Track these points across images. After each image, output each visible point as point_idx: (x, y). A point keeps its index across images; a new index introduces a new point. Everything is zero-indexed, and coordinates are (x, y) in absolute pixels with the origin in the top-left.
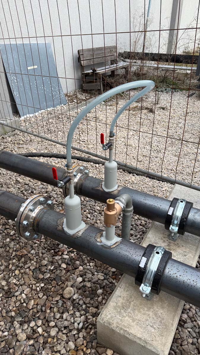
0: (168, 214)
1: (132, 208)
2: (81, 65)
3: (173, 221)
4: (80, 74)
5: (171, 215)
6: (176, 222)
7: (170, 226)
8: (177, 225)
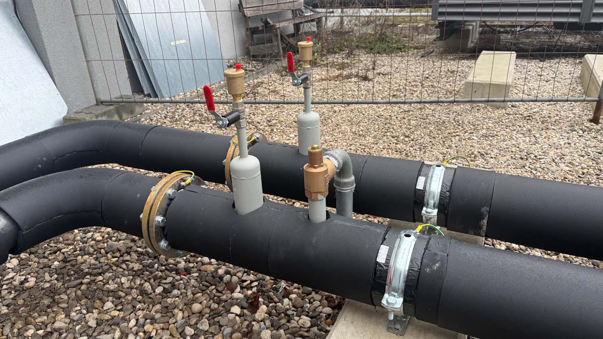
0: (417, 187)
1: (353, 178)
2: (245, 16)
3: (426, 200)
4: (243, 31)
5: (422, 189)
6: (432, 202)
7: (422, 209)
8: (434, 207)
